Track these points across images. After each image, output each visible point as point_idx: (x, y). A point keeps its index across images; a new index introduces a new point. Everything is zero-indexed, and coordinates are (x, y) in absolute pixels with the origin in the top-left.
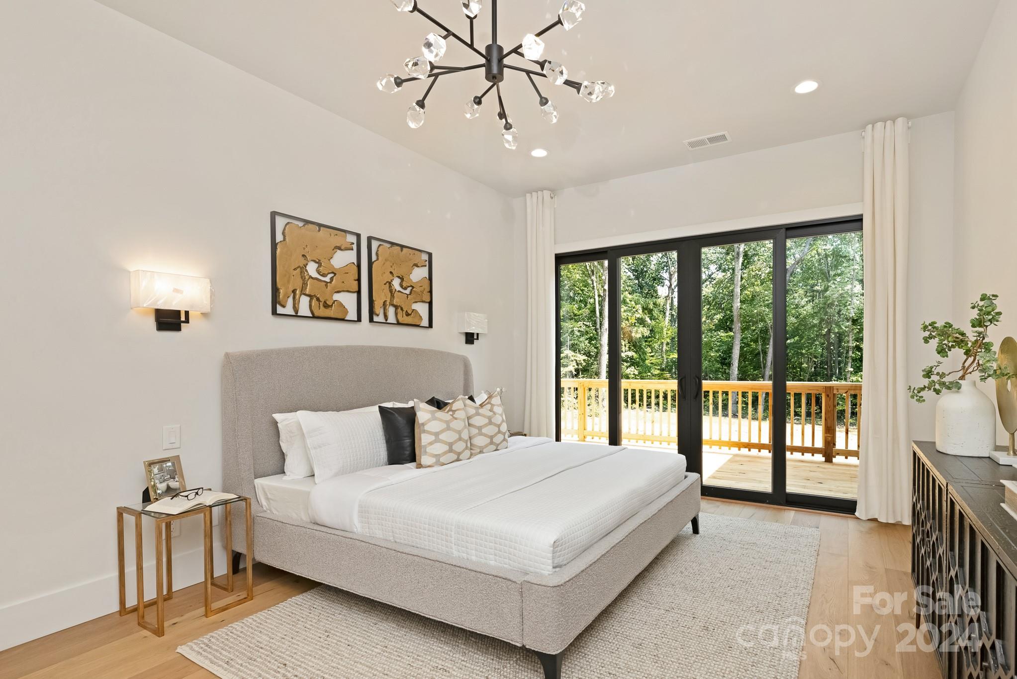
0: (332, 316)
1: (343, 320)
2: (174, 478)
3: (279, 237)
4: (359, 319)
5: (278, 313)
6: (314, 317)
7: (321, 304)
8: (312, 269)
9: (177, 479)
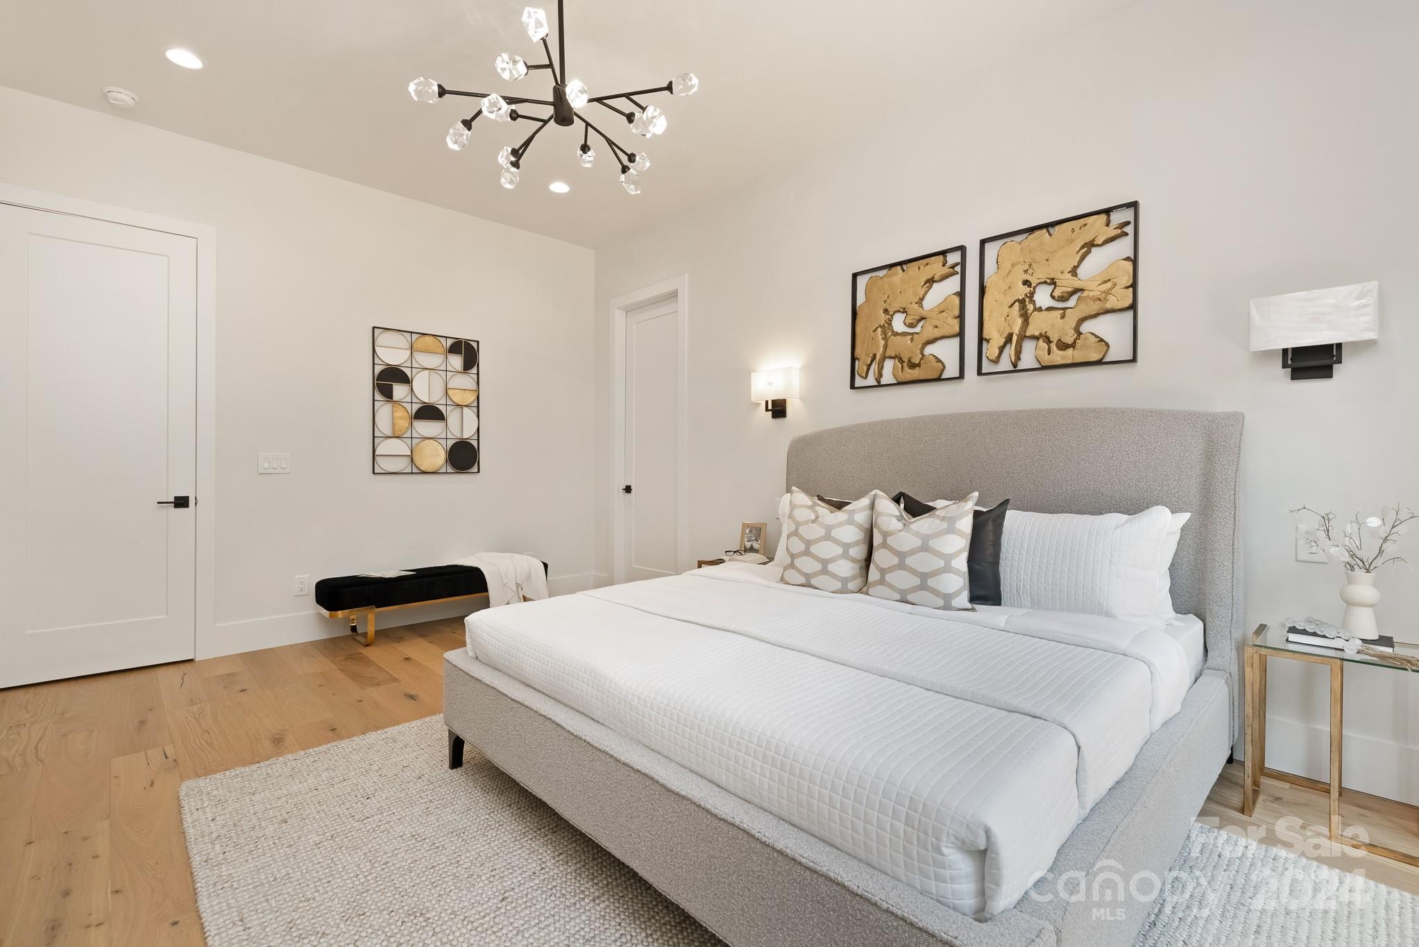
0: (922, 377)
1: (939, 379)
2: (757, 541)
3: (861, 299)
4: (961, 376)
5: (856, 386)
6: (900, 383)
7: (905, 364)
8: (898, 324)
9: (759, 542)
